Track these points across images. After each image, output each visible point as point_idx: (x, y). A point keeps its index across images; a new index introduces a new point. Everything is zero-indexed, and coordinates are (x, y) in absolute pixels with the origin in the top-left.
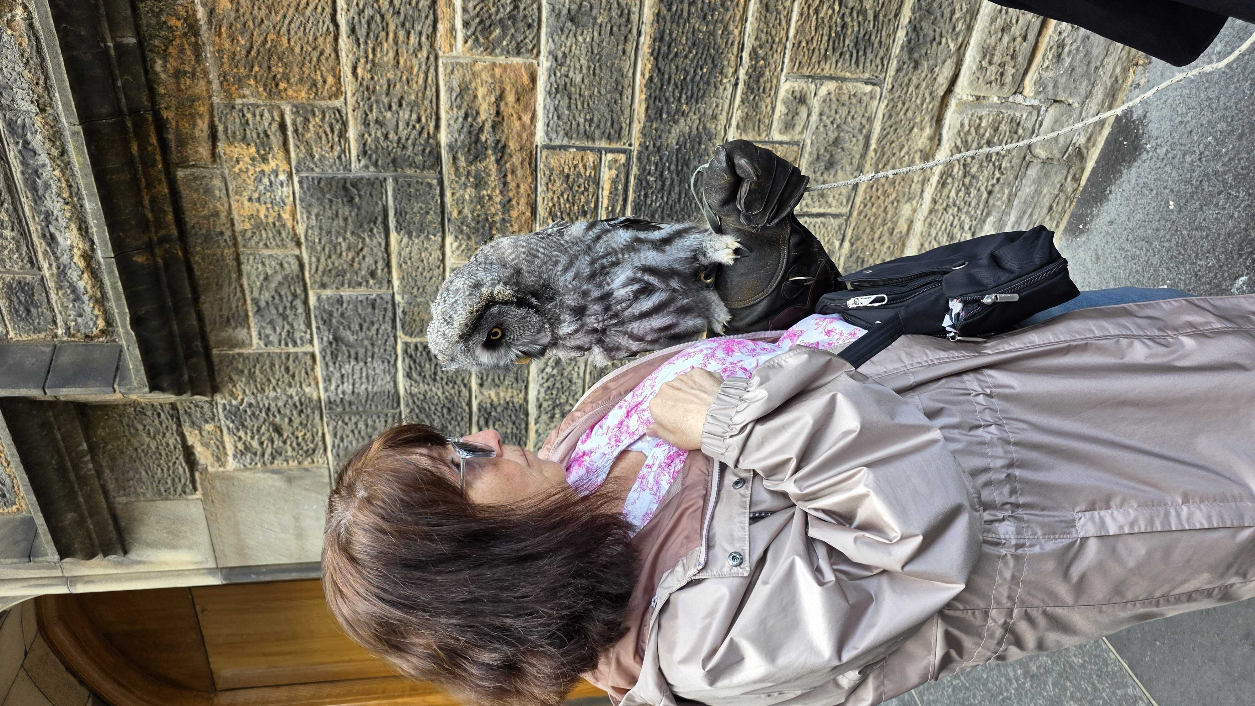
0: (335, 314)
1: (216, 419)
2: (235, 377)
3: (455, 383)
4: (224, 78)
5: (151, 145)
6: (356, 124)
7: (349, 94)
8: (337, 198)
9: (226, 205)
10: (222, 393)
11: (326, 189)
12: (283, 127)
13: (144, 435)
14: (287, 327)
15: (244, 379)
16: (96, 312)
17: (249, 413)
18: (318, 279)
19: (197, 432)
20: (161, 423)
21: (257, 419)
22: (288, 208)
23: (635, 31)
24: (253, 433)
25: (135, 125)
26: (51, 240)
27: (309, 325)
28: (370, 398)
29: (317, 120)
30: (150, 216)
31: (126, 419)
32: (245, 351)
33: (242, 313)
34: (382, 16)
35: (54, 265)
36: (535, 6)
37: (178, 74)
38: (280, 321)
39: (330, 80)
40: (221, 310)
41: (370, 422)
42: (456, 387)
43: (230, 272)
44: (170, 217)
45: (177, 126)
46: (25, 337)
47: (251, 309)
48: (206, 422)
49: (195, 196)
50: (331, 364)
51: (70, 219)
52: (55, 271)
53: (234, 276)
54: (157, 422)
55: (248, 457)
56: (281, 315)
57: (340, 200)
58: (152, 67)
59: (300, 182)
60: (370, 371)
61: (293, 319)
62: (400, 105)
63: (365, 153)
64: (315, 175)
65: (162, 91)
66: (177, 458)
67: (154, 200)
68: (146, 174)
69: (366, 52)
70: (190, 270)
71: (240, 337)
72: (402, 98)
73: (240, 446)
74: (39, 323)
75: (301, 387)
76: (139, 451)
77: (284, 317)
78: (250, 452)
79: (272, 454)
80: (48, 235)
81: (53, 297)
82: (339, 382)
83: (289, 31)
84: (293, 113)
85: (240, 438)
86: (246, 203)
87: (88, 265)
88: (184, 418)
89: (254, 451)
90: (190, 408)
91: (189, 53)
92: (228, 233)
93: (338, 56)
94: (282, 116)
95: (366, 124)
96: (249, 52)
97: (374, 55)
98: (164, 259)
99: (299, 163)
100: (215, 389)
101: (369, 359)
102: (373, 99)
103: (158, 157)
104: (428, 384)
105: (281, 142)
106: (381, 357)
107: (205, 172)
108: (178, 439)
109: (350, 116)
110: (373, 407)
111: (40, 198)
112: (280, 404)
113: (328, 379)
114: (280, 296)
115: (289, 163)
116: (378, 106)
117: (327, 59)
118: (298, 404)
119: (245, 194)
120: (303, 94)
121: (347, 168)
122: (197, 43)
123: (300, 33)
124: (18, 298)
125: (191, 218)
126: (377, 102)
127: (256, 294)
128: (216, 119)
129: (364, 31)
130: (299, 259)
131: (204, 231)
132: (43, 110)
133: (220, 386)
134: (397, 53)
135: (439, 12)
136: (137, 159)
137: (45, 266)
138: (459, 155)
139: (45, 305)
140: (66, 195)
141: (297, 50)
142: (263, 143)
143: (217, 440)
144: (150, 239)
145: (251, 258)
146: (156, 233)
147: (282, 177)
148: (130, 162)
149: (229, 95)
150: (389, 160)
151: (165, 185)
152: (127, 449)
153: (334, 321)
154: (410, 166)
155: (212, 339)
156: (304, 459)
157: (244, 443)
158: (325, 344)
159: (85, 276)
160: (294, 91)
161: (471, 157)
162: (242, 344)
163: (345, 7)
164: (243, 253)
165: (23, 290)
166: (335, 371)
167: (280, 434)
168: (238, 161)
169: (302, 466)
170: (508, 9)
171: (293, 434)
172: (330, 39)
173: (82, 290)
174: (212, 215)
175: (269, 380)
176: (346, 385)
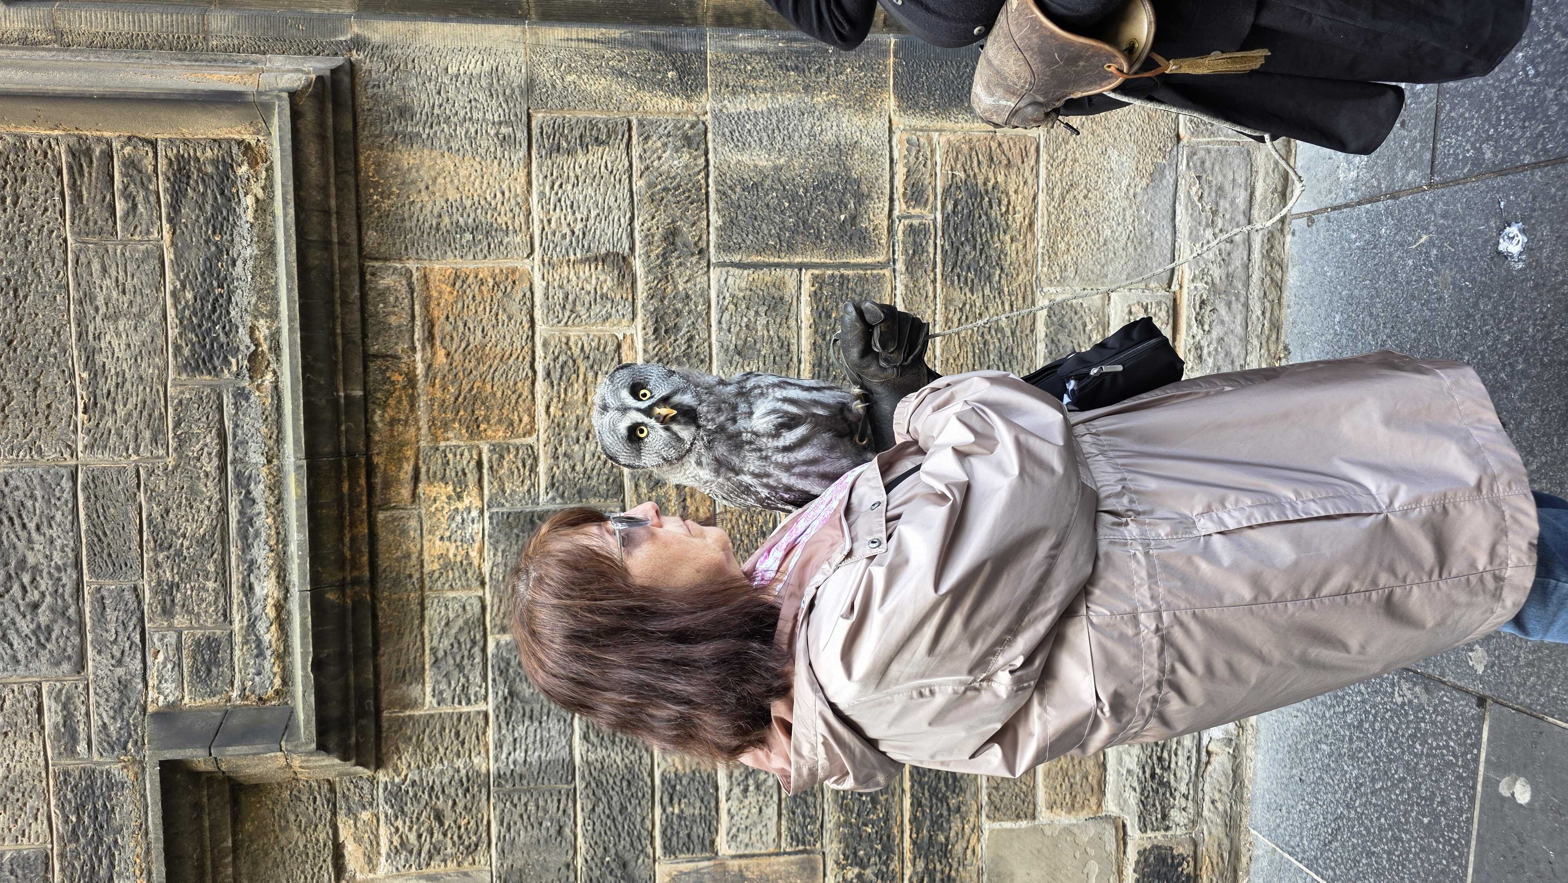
0: (512, 663)
1: (375, 804)
2: (402, 746)
3: (635, 746)
4: (432, 423)
5: (360, 486)
6: (546, 459)
7: (542, 431)
8: (523, 532)
9: (419, 546)
10: (386, 768)
11: (514, 524)
12: (479, 464)
13: (294, 828)
14: (462, 680)
15: (410, 749)
16: (276, 669)
17: (411, 794)
18: (498, 622)
19: (352, 822)
20: (315, 810)
21: (419, 802)
22: (477, 545)
23: (795, 359)
24: (412, 822)
25: (349, 466)
26: (248, 589)
27: (485, 678)
28: (544, 768)
29: (511, 456)
30: (348, 554)
31: (279, 806)
32: (417, 713)
33: (419, 666)
34: (574, 361)
35: (246, 616)
36: (706, 344)
37: (393, 422)
38: (456, 673)
39: (526, 419)
40: (398, 663)
41: (541, 803)
42: (637, 751)
43: (413, 618)
44: (365, 559)
45: (385, 470)
46: (199, 702)
47: (428, 659)
48: (364, 807)
49: (391, 538)
50: (504, 725)
51: (271, 568)
52: (245, 623)
53: (417, 622)
54: (311, 809)
55: (403, 857)
56: (458, 665)
57: (526, 535)
58: (372, 418)
59: (491, 518)
60: (545, 733)
61: (470, 671)
62: (587, 438)
63: (553, 485)
64: (504, 510)
65: (377, 438)
66: (324, 861)
67: (353, 540)
68: (351, 513)
69: (559, 392)
70: (375, 617)
71: (413, 696)
72: (589, 431)
73: (396, 841)
74: (216, 685)
75: (470, 756)
76: (286, 850)
77: (460, 667)
78: (406, 850)
79: (429, 851)
80: (247, 585)
81: (237, 653)
82: (511, 748)
83: (493, 378)
84: (490, 451)
85: (397, 829)
86: (438, 543)
87: (278, 616)
88: (341, 803)
89: (410, 848)
90: (349, 790)
91: (405, 403)
92: (417, 575)
93: (534, 398)
94: (480, 455)
95: (556, 457)
96: (457, 399)
97: (566, 395)
98: (354, 602)
99: (491, 499)
100: (379, 764)
101: (545, 718)
102: (563, 434)
103: (364, 498)
104: (607, 749)
105: (476, 479)
106: (557, 715)
107: (404, 513)
108: (330, 833)
109: (541, 451)
110: (546, 781)
111: (248, 546)
112: (446, 780)
113: (499, 745)
114: (459, 643)
115: (482, 501)
116: (567, 441)
117: (524, 401)
118: (464, 780)
119: (437, 533)
120: (501, 434)
121: (535, 502)
122: (413, 394)
123: (503, 380)
124: (203, 656)
125: (383, 562)
126: (566, 436)
127: (435, 642)
128: (420, 462)
129: (558, 374)
130: (482, 600)
131: (394, 574)
132: (269, 462)
133: (385, 758)
134: (586, 392)
135: (623, 355)
136: (346, 497)
137: (237, 617)
138: (641, 482)
139: (227, 663)
140: (272, 543)
141: (499, 394)
142: (460, 482)
143: (372, 833)
144: (344, 579)
145: (436, 600)
146: (351, 572)
147: (475, 513)
148: (340, 500)
149: (435, 439)
150: (575, 491)
151: (365, 525)
152: (273, 848)
153: (511, 671)
154: (595, 495)
155: (385, 698)
156: (464, 859)
157: (401, 837)
158: (500, 699)
159: (273, 628)
160: (493, 431)
161: (652, 483)
162: (414, 704)
163: (543, 355)
164: (428, 597)
165: (209, 647)
166: (507, 735)
167: (441, 824)
168: (435, 500)
169: (462, 869)
170: (683, 348)
171: (455, 822)
172: (528, 383)
173: (267, 644)
174: (404, 557)
175: (437, 749)
176: (518, 752)
